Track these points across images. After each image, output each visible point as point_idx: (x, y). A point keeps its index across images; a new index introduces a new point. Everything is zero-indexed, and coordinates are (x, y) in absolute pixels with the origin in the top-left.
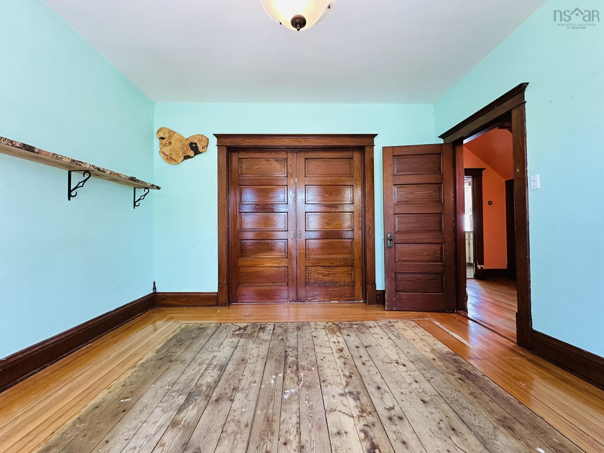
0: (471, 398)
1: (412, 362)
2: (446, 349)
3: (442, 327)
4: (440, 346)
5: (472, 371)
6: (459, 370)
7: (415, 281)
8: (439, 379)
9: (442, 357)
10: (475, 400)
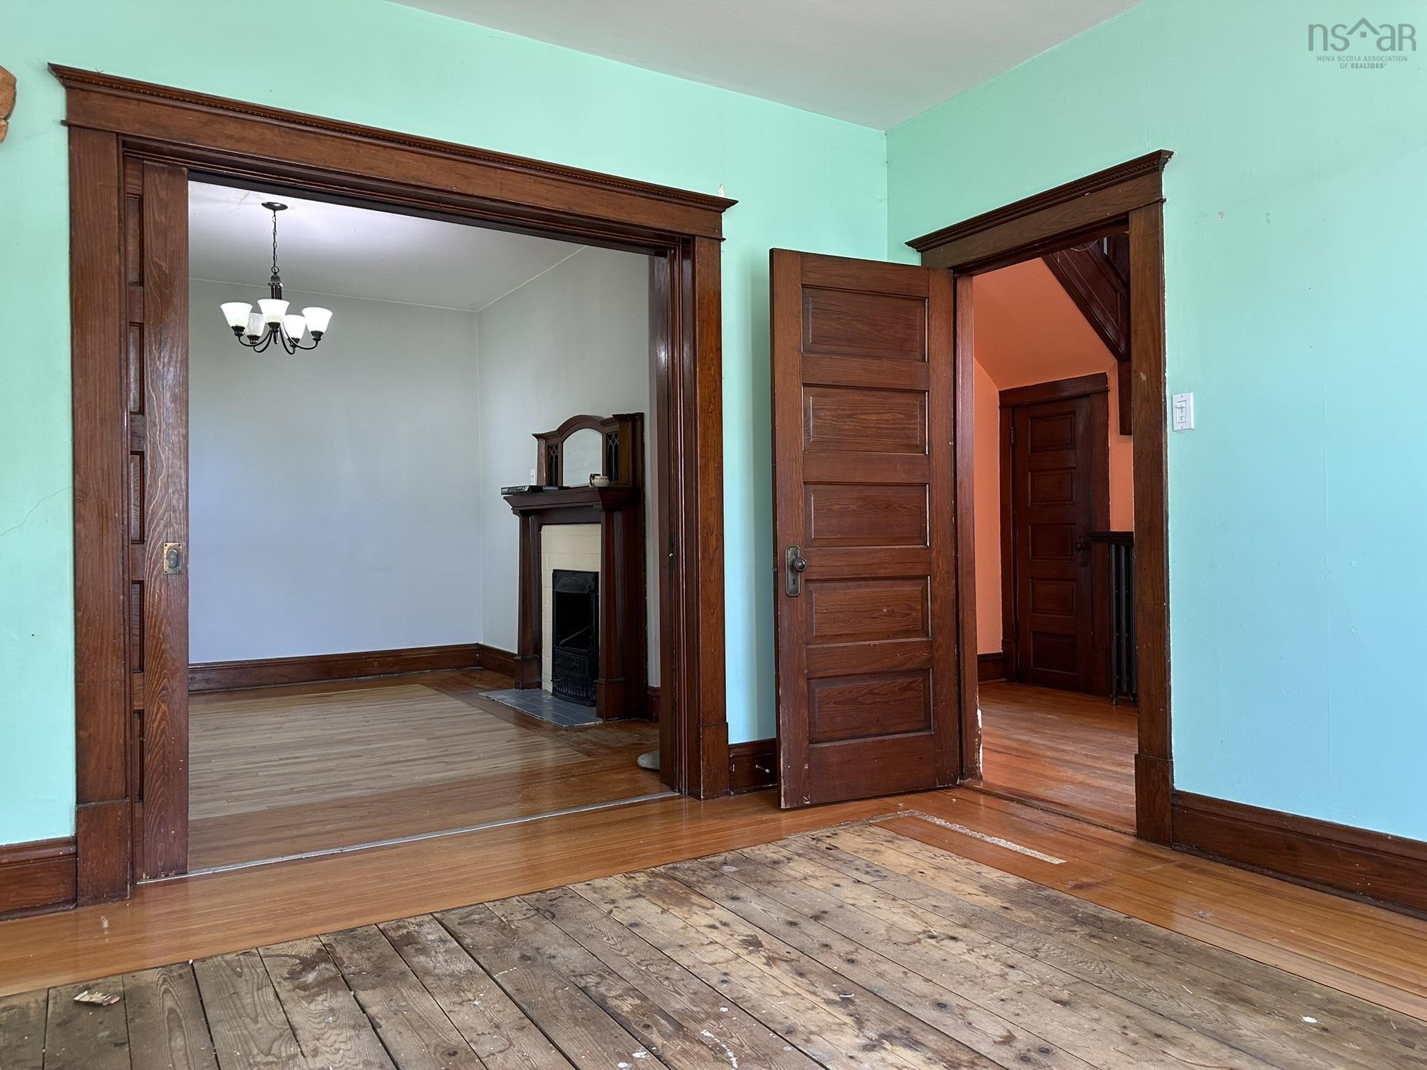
0: (1140, 967)
1: (965, 926)
2: (1012, 881)
3: (956, 827)
4: (992, 875)
5: (1101, 914)
6: (1075, 917)
7: (860, 699)
8: (1052, 948)
9: (1017, 898)
10: (1153, 971)
